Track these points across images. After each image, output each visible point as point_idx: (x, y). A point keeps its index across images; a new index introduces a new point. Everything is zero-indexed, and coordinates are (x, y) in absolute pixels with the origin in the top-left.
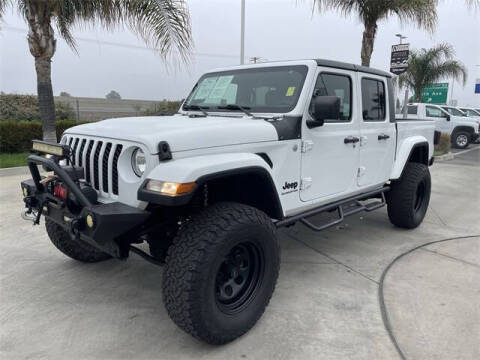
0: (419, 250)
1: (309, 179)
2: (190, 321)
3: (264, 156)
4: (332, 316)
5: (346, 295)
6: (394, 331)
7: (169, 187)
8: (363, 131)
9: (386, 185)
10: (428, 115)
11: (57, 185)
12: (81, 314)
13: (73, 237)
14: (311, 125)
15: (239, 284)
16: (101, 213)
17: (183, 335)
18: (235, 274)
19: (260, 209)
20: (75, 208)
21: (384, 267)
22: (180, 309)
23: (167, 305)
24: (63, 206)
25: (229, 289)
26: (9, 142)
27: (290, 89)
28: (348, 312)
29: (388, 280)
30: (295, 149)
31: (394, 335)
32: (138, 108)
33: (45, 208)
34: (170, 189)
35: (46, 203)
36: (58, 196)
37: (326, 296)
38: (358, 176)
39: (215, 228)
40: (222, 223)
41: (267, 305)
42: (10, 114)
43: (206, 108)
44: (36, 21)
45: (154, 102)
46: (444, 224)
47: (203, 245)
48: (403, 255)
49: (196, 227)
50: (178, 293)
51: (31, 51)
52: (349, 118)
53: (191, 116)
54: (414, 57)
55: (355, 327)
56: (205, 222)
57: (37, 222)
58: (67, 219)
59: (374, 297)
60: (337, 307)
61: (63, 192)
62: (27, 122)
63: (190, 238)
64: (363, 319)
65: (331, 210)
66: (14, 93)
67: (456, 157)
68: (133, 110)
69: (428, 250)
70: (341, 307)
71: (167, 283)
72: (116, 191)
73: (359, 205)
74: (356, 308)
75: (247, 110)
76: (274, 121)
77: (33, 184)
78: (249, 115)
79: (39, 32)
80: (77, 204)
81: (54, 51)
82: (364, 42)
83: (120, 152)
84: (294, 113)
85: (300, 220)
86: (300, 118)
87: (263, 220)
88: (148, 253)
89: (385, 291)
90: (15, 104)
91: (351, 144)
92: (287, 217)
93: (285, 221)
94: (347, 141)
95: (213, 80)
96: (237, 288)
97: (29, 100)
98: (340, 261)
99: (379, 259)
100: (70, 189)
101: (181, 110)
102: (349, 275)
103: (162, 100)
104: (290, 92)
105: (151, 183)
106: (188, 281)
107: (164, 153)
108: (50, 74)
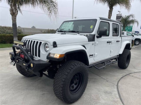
0: (128, 75)
1: (97, 54)
2: (62, 97)
3: (84, 46)
4: (103, 95)
5: (107, 89)
6: (123, 100)
7: (57, 55)
8: (112, 39)
9: (118, 56)
10: (127, 35)
11: (21, 54)
12: (27, 93)
13: (26, 70)
14: (98, 37)
15: (76, 85)
16: (36, 63)
17: (59, 100)
18: (75, 82)
19: (83, 63)
20: (27, 61)
21: (118, 80)
22: (59, 93)
23: (54, 91)
24: (23, 60)
25: (73, 87)
26: (4, 41)
27: (91, 26)
28: (108, 94)
29: (119, 84)
30: (93, 44)
31: (123, 102)
32: (41, 31)
33: (17, 61)
34: (57, 56)
35: (17, 59)
36: (21, 57)
37: (101, 89)
38: (110, 53)
39: (70, 68)
40: (72, 67)
41: (84, 92)
42: (4, 32)
43: (65, 32)
44: (12, 5)
45: (45, 29)
46: (134, 68)
47: (67, 73)
48: (123, 77)
49: (64, 68)
50: (58, 88)
51: (11, 14)
52: (108, 35)
53: (61, 34)
54: (123, 18)
55: (111, 99)
56: (67, 66)
57: (14, 65)
58: (24, 64)
59: (116, 90)
60: (105, 93)
61: (23, 56)
62: (9, 35)
63: (62, 71)
64: (113, 96)
65: (102, 63)
66: (5, 26)
67: (135, 48)
68: (40, 32)
69: (130, 76)
70: (106, 92)
71: (55, 84)
72: (39, 56)
73: (110, 62)
74: (111, 93)
75: (78, 32)
76: (87, 36)
77: (13, 53)
78: (79, 34)
79: (13, 8)
80: (27, 60)
81: (17, 14)
82: (109, 13)
83: (41, 44)
84: (93, 33)
85: (93, 66)
86: (95, 35)
87: (84, 66)
88: (48, 75)
89: (119, 88)
90: (5, 29)
91: (109, 43)
92: (90, 65)
93: (90, 66)
94: (108, 42)
95: (67, 23)
96: (75, 86)
97: (9, 28)
98: (105, 78)
99: (116, 78)
100: (25, 55)
101: (57, 32)
102: (107, 82)
103: (48, 29)
104: (92, 27)
105: (51, 54)
106: (62, 84)
107: (55, 45)
108: (16, 20)
